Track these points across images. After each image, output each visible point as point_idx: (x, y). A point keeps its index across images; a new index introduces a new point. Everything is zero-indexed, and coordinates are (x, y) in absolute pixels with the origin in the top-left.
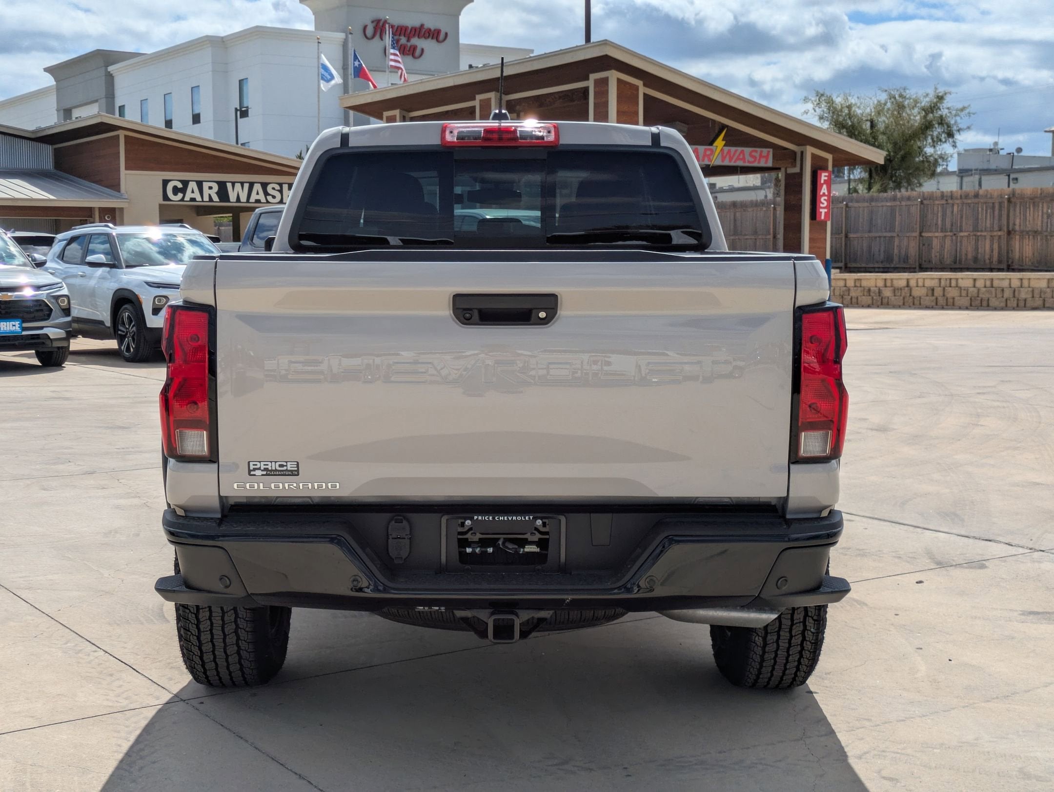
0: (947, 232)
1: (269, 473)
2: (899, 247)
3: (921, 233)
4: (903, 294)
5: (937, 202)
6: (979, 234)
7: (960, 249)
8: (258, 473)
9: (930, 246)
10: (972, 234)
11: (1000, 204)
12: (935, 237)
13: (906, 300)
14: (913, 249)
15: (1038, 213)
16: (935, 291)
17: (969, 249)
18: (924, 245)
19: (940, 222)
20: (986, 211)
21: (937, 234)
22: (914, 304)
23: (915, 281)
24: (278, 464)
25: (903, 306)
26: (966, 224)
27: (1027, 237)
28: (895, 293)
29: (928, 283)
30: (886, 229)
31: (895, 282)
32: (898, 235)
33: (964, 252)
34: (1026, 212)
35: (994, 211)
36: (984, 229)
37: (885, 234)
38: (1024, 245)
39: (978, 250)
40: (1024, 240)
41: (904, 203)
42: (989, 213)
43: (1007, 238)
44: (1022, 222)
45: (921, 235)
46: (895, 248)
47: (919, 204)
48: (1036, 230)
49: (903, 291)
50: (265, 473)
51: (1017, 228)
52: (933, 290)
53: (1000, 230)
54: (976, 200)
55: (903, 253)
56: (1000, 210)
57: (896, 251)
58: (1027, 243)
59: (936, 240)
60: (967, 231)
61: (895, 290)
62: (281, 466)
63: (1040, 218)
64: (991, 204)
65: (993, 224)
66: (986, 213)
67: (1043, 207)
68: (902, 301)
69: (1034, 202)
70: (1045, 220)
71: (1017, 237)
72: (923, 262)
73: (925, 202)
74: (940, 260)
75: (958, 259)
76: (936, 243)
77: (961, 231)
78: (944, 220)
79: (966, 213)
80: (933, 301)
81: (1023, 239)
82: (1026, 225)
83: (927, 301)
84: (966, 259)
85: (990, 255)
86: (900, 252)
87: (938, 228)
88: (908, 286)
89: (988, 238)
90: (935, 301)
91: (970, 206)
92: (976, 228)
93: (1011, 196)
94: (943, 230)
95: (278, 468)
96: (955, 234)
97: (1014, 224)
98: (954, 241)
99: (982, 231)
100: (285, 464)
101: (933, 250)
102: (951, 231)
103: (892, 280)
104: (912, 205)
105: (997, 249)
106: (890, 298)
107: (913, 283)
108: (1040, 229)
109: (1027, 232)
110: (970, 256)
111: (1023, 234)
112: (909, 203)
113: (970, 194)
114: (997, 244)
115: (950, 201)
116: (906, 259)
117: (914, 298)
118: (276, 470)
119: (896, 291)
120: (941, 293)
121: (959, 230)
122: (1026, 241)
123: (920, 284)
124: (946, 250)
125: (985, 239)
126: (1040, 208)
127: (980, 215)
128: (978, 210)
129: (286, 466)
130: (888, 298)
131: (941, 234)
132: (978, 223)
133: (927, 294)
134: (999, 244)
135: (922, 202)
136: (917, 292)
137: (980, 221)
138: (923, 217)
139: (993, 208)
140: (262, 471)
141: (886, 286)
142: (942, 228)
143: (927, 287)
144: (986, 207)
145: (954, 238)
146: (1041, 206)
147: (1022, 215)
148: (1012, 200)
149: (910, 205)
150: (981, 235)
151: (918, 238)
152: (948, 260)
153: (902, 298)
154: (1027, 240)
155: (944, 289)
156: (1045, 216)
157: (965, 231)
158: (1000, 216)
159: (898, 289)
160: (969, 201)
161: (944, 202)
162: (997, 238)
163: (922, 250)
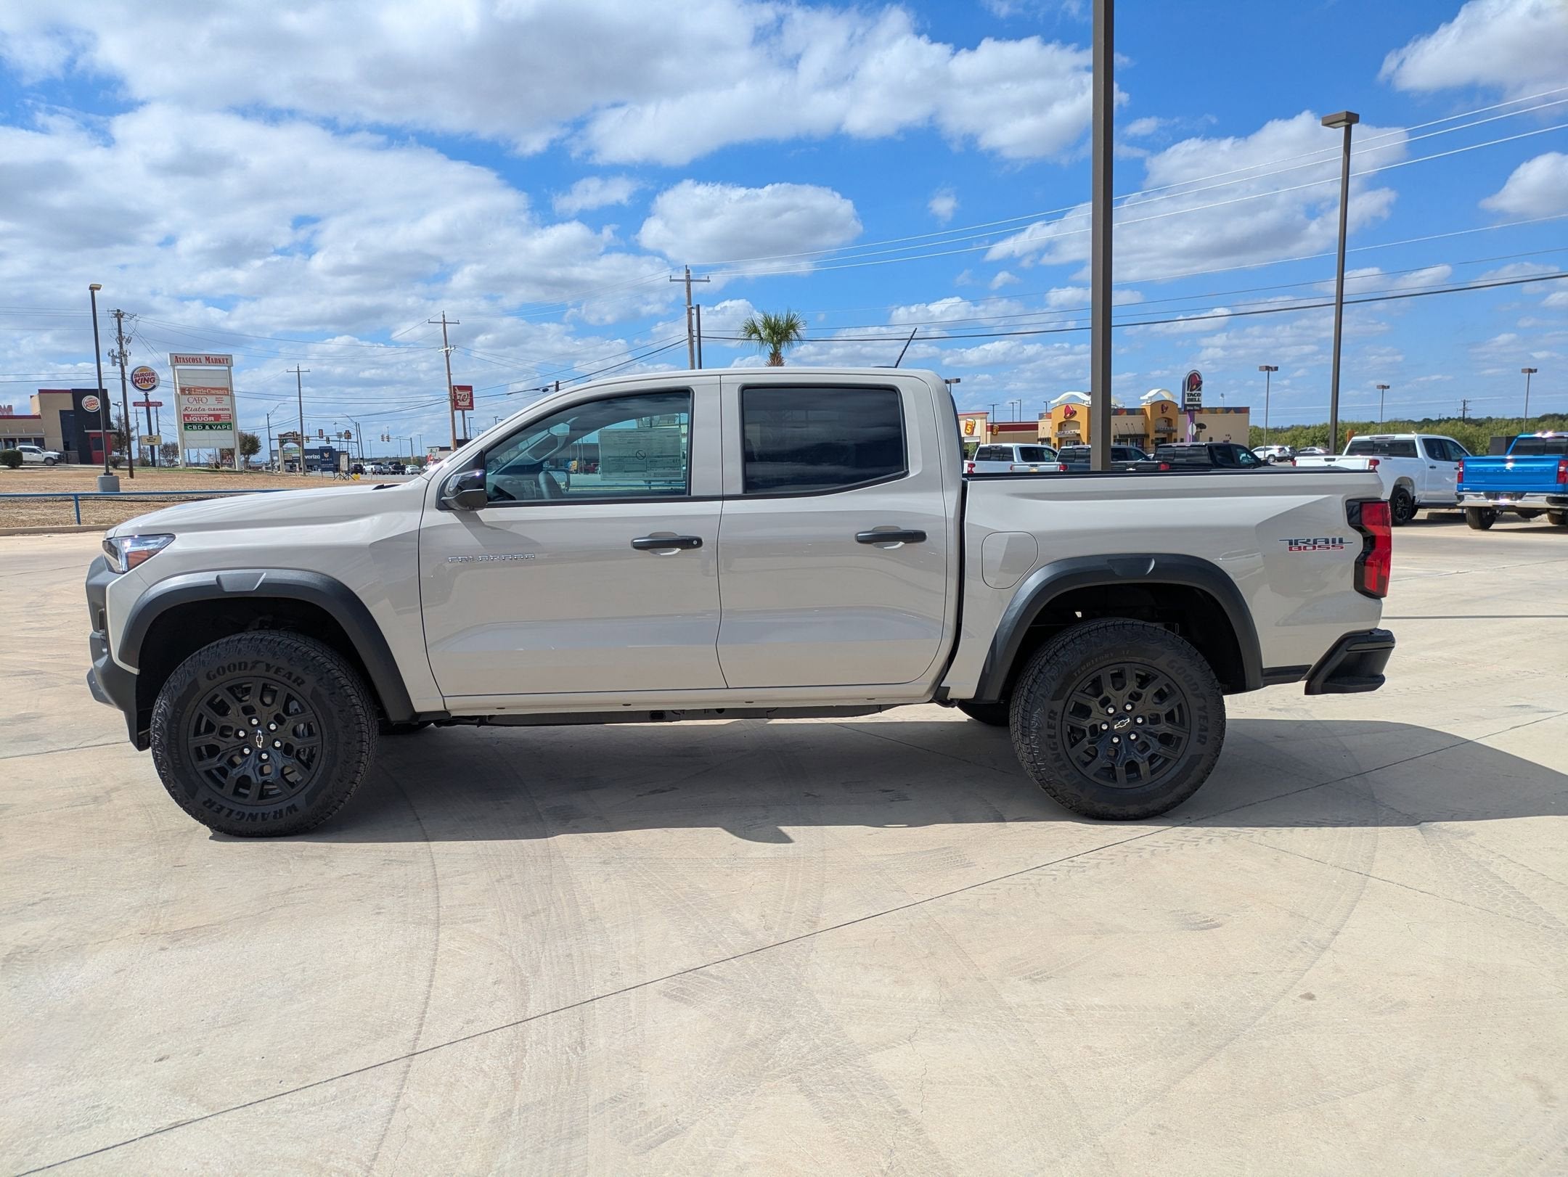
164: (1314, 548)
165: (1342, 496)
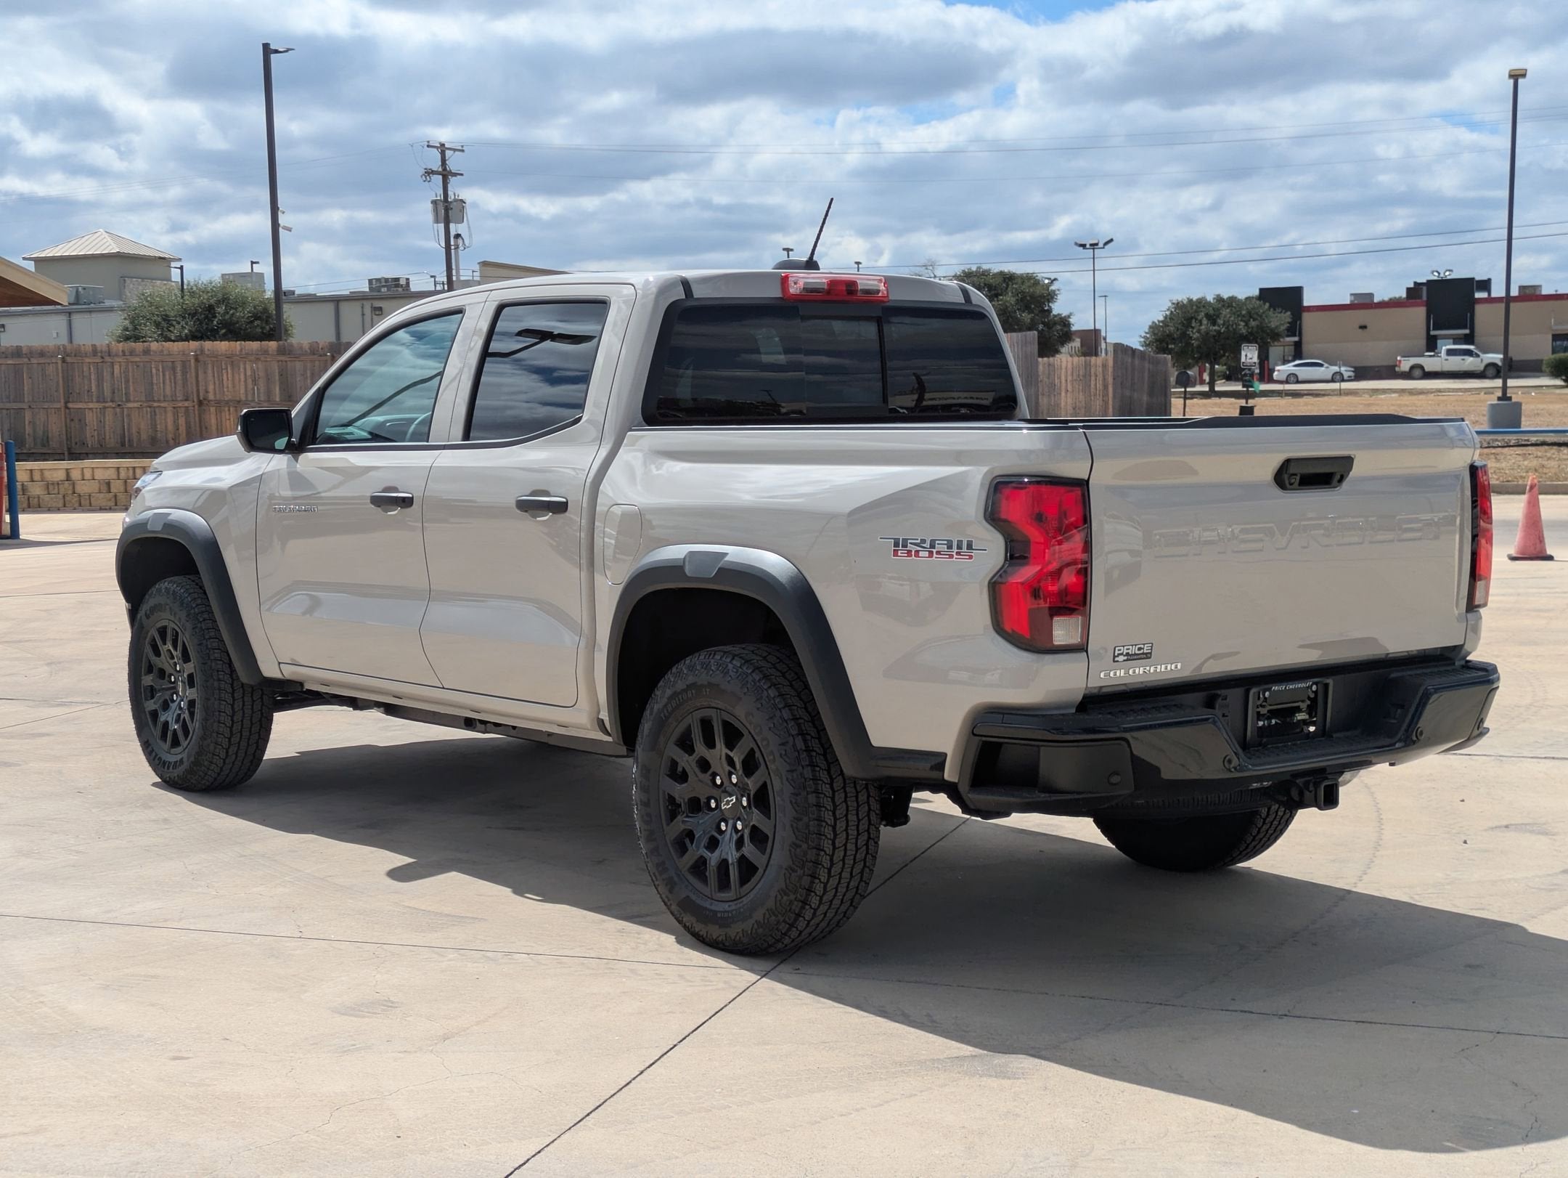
0: (107, 402)
1: (1130, 657)
2: (33, 423)
3: (66, 403)
4: (62, 491)
5: (87, 360)
6: (156, 404)
7: (129, 425)
8: (1121, 658)
9: (82, 421)
10: (145, 404)
11: (184, 364)
12: (90, 410)
13: (67, 498)
14: (56, 426)
15: (239, 374)
16: (112, 486)
17: (143, 426)
18: (72, 420)
19: (94, 388)
20: (163, 372)
21: (91, 405)
22: (80, 505)
23: (80, 472)
24: (1137, 647)
25: (64, 507)
26: (135, 390)
27: (227, 409)
28: (48, 488)
29: (100, 475)
30: (8, 397)
31: (47, 474)
32: (30, 407)
33: (134, 430)
34: (222, 375)
35: (175, 373)
36: (162, 398)
37: (8, 405)
38: (224, 419)
39: (156, 425)
40: (223, 414)
41: (34, 361)
42: (167, 377)
43: (199, 410)
44: (217, 390)
45: (67, 407)
46: (27, 427)
47: (60, 362)
48: (238, 399)
49: (61, 486)
50: (1126, 658)
51: (211, 397)
52: (108, 484)
53: (186, 400)
54: (146, 358)
55: (40, 433)
56: (184, 373)
57: (28, 429)
58: (228, 417)
59: (91, 414)
60: (138, 401)
61: (48, 486)
62: (1139, 649)
63: (242, 383)
64: (170, 364)
65: (175, 391)
66: (164, 375)
67: (245, 369)
68: (62, 502)
69: (232, 362)
70: (250, 386)
71: (213, 409)
72: (73, 445)
73: (69, 359)
74: (99, 441)
75: (127, 439)
76: (90, 418)
77: (128, 401)
78: (100, 385)
79: (133, 376)
80: (110, 500)
81: (221, 412)
82: (224, 392)
83: (102, 499)
84: (139, 440)
85: (175, 434)
86: (34, 431)
87: (92, 396)
88: (68, 478)
89: (169, 409)
90: (113, 499)
91: (138, 366)
92: (150, 398)
93: (198, 353)
94: (101, 399)
95: (1137, 652)
96: (119, 405)
97: (207, 392)
98: (119, 415)
99: (159, 401)
100: (1142, 646)
101: (88, 428)
102: (112, 401)
103: (41, 470)
104: (49, 363)
105: (184, 425)
106: (41, 496)
107: (75, 475)
108: (243, 399)
109: (227, 403)
110: (144, 436)
111: (220, 404)
112: (42, 360)
113: (137, 350)
114: (183, 419)
115: (108, 359)
116: (46, 441)
117: (80, 495)
118: (1135, 654)
119: (51, 487)
120: (122, 489)
121: (124, 399)
122: (226, 415)
123: (88, 475)
124: (107, 428)
125: (165, 412)
126: (242, 370)
127: (155, 378)
128: (151, 372)
129: (1143, 649)
130: (39, 498)
131: (101, 405)
132: (153, 389)
133: (100, 489)
134: (186, 419)
135: (63, 360)
136: (83, 488)
137: (155, 387)
138: (68, 380)
139: (174, 369)
140: (1124, 656)
141: (32, 481)
142: (98, 397)
143: (99, 481)
144: (163, 368)
145: (118, 410)
146: (242, 366)
147: (216, 379)
148: (201, 358)
149: (44, 363)
150: (159, 407)
151: (62, 410)
152: (111, 441)
153: (61, 496)
154: (227, 413)
155: (126, 482)
156: (250, 381)
157: (134, 401)
158: (185, 381)
159: (53, 484)
160: (138, 359)
161: (98, 360)
162: (183, 409)
163: (70, 428)
164: (931, 554)
165: (985, 469)
